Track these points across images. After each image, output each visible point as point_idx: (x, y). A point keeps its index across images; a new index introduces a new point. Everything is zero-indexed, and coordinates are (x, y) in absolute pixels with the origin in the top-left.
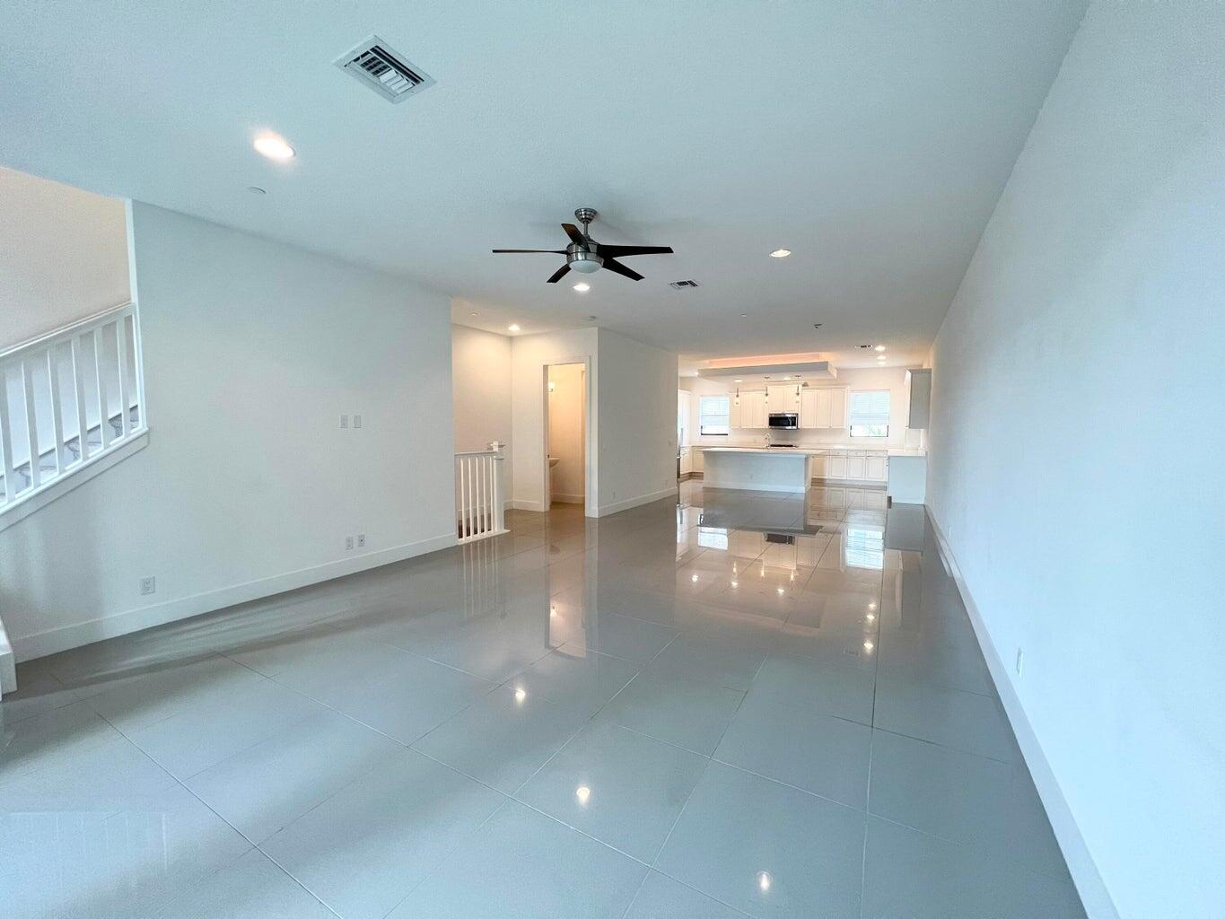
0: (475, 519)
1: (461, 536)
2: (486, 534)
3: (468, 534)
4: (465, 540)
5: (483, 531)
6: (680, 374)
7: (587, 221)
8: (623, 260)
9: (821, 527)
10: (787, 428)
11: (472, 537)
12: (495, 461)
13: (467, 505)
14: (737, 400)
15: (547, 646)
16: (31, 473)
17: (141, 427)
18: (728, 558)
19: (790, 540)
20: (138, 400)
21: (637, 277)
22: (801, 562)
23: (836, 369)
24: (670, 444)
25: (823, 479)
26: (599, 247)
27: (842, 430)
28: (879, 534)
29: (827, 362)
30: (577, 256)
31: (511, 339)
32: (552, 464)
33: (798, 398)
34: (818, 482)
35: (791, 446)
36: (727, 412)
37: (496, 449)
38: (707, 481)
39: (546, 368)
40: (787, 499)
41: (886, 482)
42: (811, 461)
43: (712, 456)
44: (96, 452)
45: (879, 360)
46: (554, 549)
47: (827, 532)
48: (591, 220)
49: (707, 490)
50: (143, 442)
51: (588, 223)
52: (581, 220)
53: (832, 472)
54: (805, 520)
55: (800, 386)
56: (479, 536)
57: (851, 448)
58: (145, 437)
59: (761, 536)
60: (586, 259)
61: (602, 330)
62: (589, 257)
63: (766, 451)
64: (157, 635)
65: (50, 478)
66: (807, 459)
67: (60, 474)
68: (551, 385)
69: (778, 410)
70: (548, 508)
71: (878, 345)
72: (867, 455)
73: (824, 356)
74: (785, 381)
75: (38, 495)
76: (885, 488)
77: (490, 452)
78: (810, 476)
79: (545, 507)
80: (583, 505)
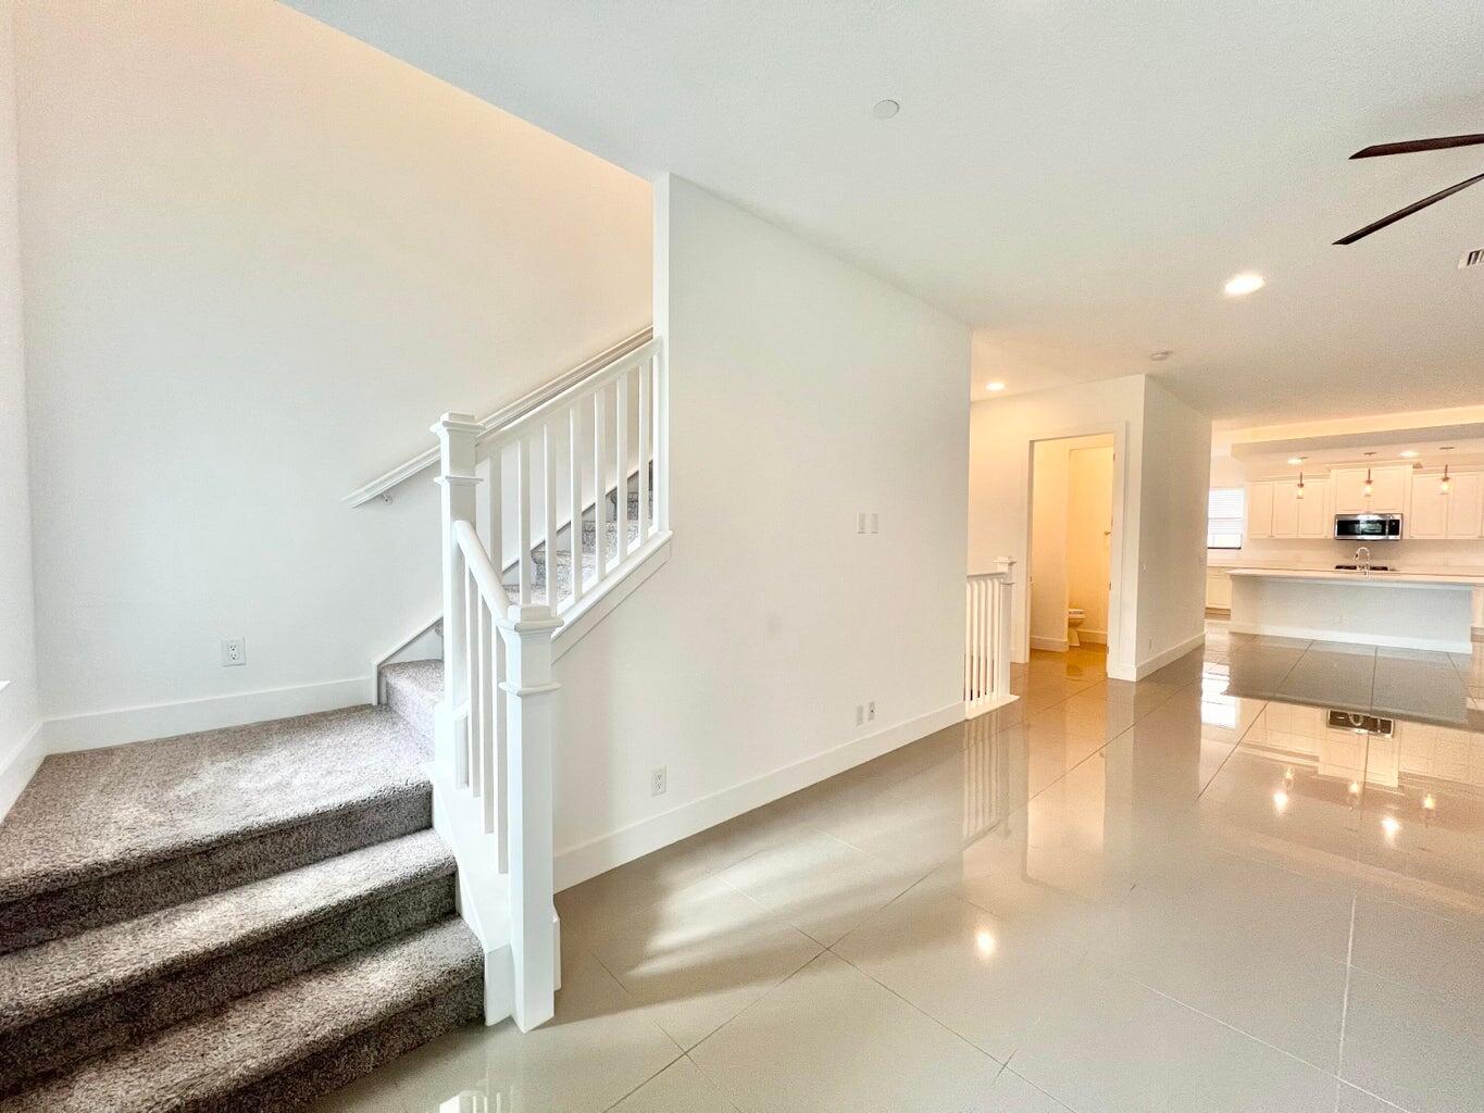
35: (1386, 568)
39: (1031, 445)
49: (1234, 635)
56: (982, 703)
70: (1028, 659)
79: (1025, 658)
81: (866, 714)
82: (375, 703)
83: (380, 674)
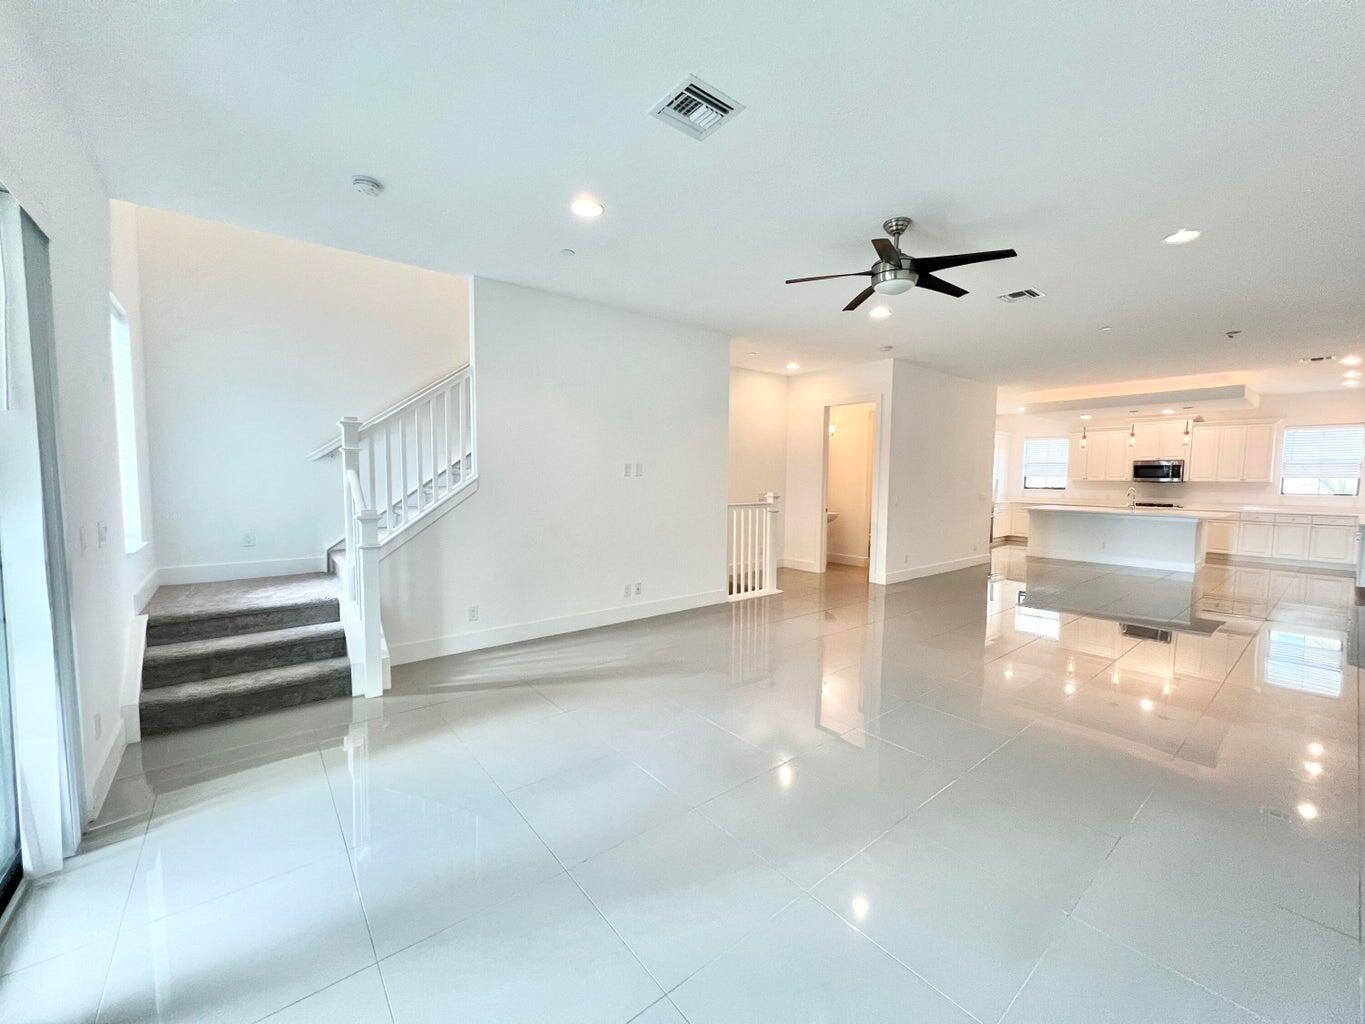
0: (746, 575)
1: (731, 593)
2: (757, 593)
3: (739, 591)
4: (735, 597)
5: (753, 589)
6: (999, 410)
7: (898, 233)
8: (940, 274)
9: (1223, 623)
10: (1162, 480)
11: (743, 596)
12: (769, 514)
13: (738, 559)
14: (1084, 442)
15: (818, 725)
16: (401, 512)
17: (473, 474)
18: (1062, 653)
19: (1164, 637)
20: (472, 449)
21: (957, 292)
22: (1181, 669)
23: (1260, 395)
24: (983, 499)
25: (1227, 555)
26: (914, 261)
27: (1267, 484)
28: (1335, 643)
29: (1243, 387)
30: (884, 276)
31: (789, 379)
32: (830, 519)
33: (1186, 439)
34: (1217, 559)
35: (1171, 506)
36: (1065, 459)
37: (770, 500)
38: (1031, 550)
39: (827, 409)
40: (1165, 580)
41: (1354, 565)
42: (1206, 527)
43: (1041, 517)
44: (444, 495)
45: (1345, 379)
46: (828, 616)
47: (1232, 631)
48: (903, 230)
49: (1031, 559)
50: (473, 488)
51: (899, 234)
52: (893, 233)
53: (1242, 545)
54: (1193, 612)
55: (1191, 422)
56: (750, 594)
57: (1282, 511)
58: (475, 484)
59: (1115, 627)
60: (895, 278)
61: (899, 362)
62: (900, 274)
63: (1129, 511)
64: (476, 658)
65: (414, 516)
66: (1199, 525)
67: (421, 512)
68: (832, 429)
69: (1148, 456)
70: (824, 570)
71: (1345, 354)
72: (1312, 520)
73: (1237, 377)
74: (1163, 415)
75: (408, 528)
76: (1353, 575)
77: (763, 504)
78: (1204, 549)
79: (821, 569)
80: (867, 569)
81: (633, 589)
82: (325, 570)
83: (329, 555)
